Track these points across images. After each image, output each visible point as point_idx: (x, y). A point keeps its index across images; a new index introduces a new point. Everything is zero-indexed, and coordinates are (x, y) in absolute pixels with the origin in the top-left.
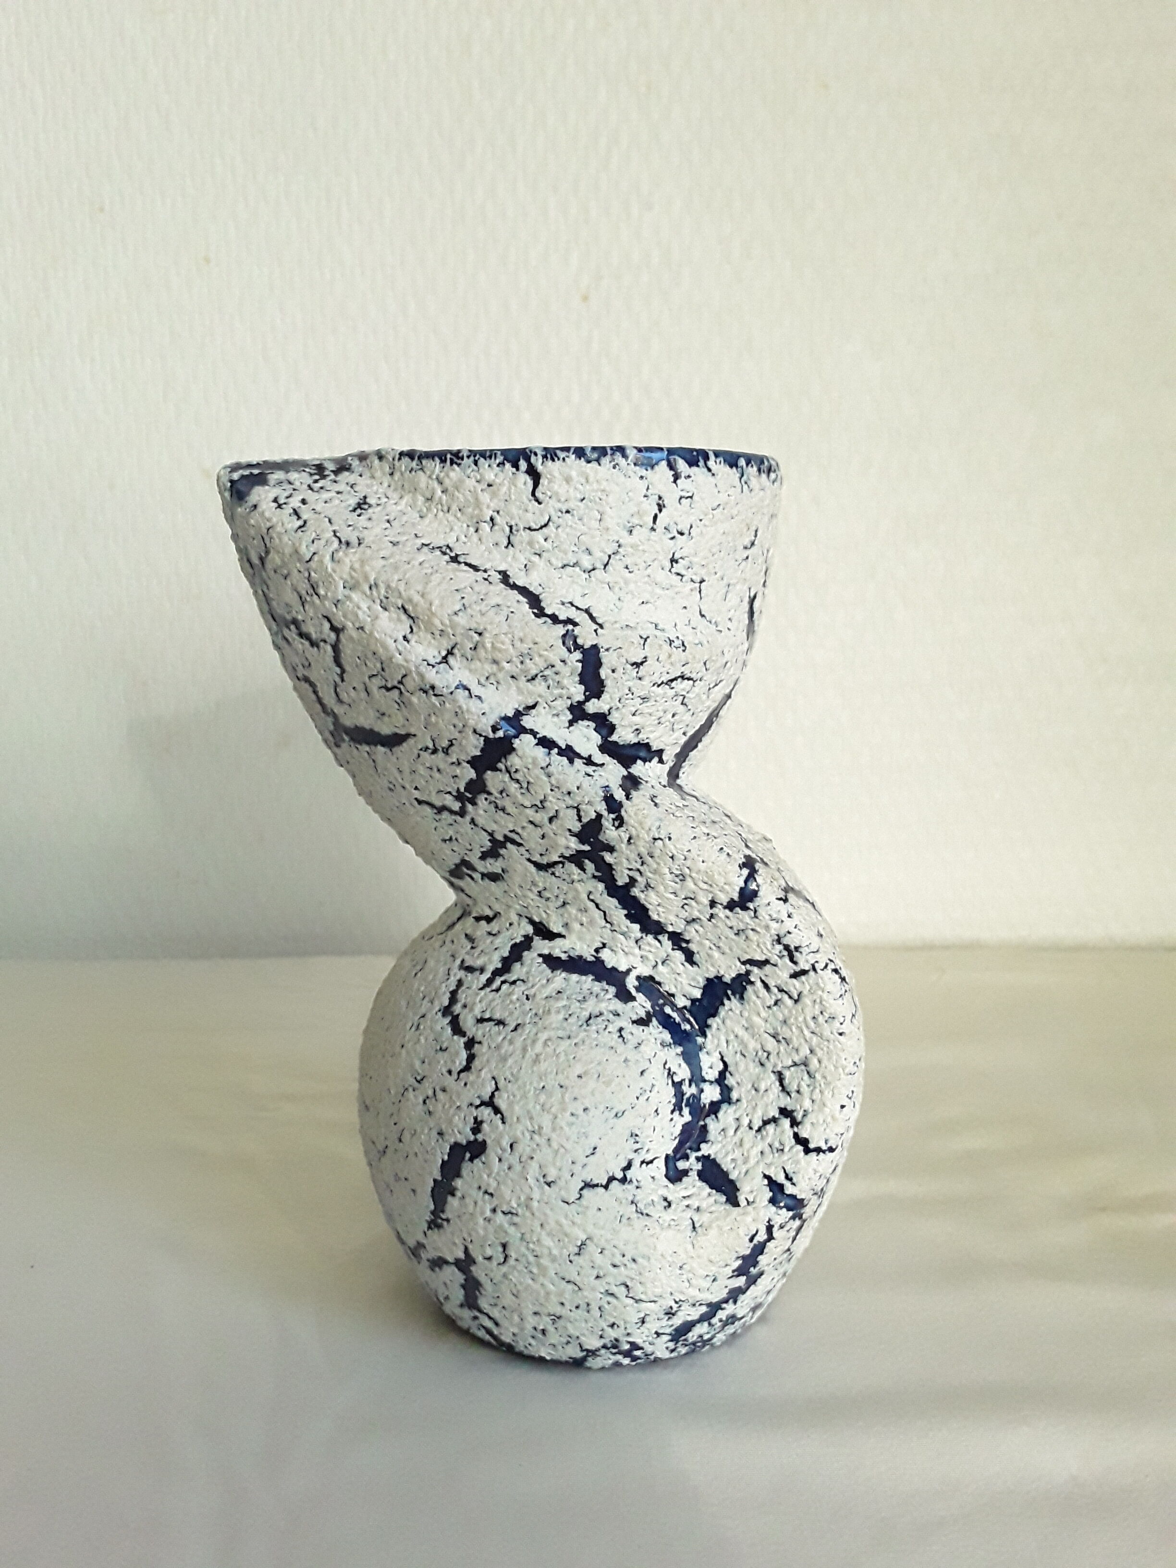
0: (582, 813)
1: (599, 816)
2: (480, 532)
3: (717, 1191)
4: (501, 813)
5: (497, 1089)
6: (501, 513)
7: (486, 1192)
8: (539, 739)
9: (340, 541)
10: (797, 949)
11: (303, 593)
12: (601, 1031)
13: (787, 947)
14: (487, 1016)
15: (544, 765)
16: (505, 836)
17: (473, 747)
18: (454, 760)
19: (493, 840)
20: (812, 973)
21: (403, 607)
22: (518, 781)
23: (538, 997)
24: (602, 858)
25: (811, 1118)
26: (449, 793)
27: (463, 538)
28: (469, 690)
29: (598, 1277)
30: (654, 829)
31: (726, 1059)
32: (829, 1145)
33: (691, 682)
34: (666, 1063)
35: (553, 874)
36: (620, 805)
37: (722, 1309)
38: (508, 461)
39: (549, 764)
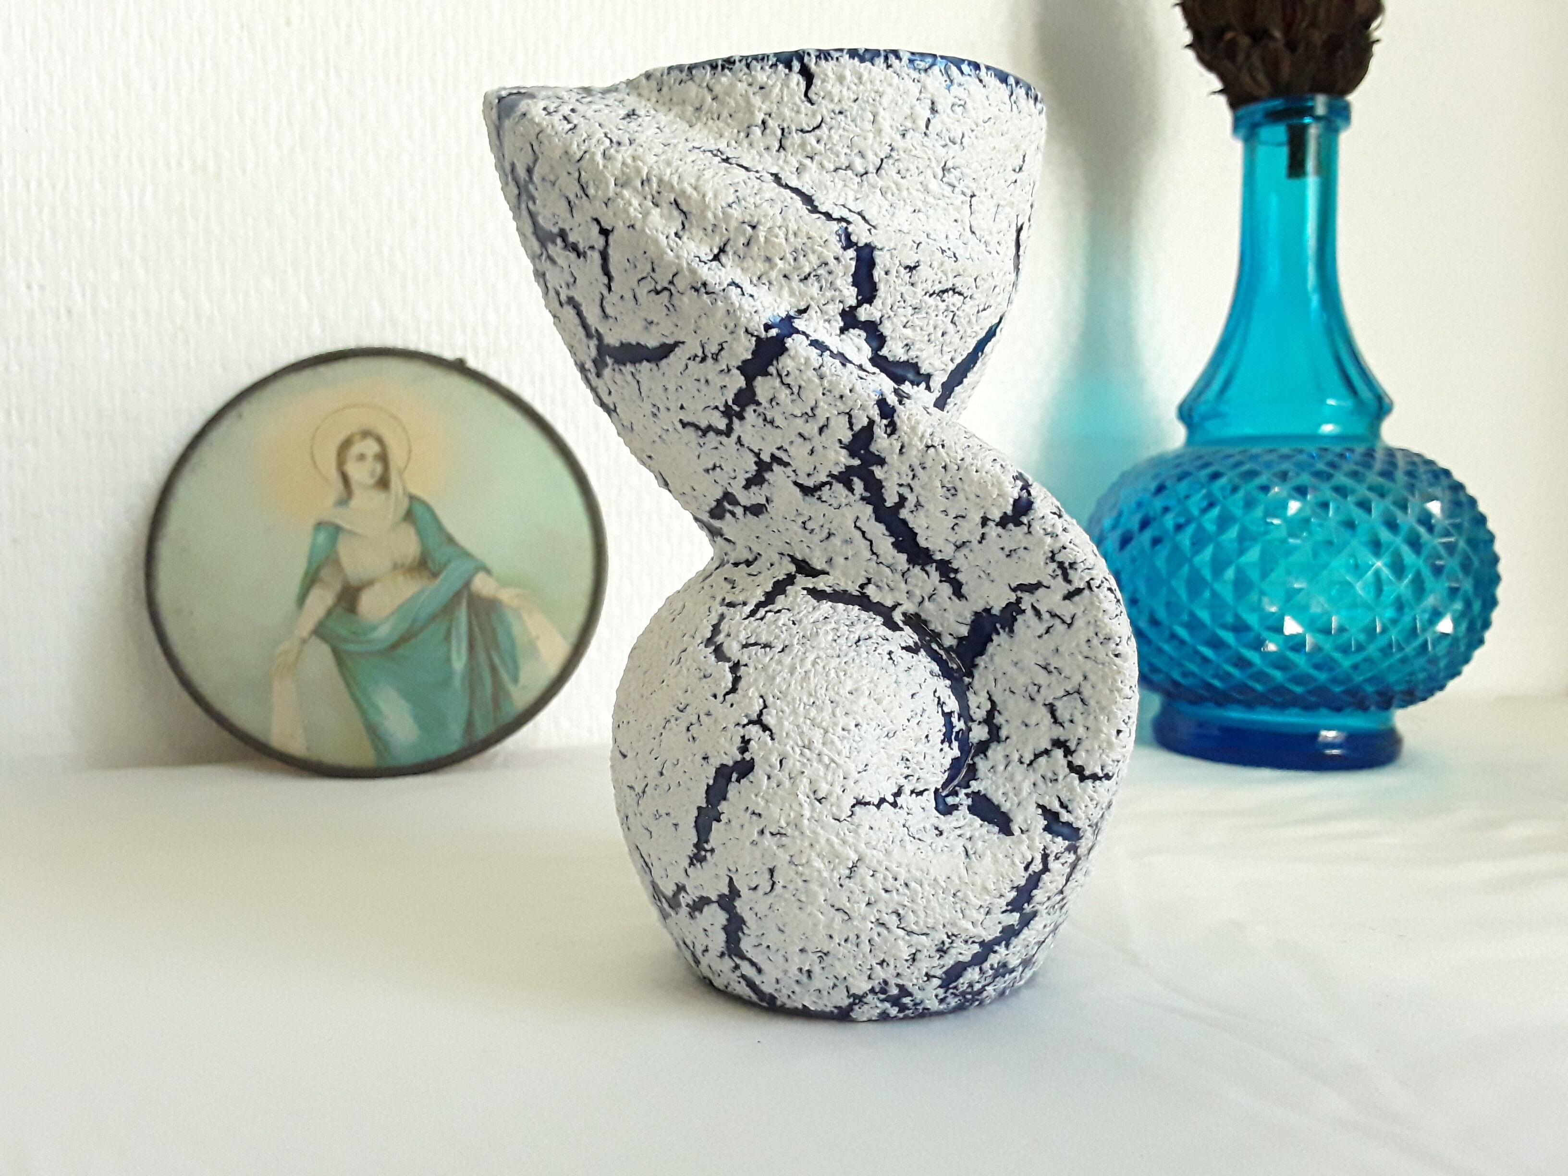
0: (854, 421)
1: (871, 423)
2: (751, 136)
3: (989, 823)
4: (769, 426)
5: (765, 707)
6: (773, 115)
7: (754, 813)
8: (812, 341)
9: (611, 141)
10: (1072, 565)
11: (572, 197)
12: (871, 652)
13: (1061, 565)
14: (752, 641)
15: (817, 366)
16: (773, 456)
17: (744, 349)
18: (724, 367)
19: (759, 463)
20: (1087, 592)
21: (675, 201)
22: (789, 386)
23: (805, 621)
24: (873, 472)
25: (1086, 744)
26: (716, 408)
27: (733, 143)
28: (742, 288)
29: (868, 904)
30: (927, 435)
31: (994, 698)
32: (1105, 772)
33: (962, 298)
34: (935, 692)
35: (819, 498)
36: (893, 410)
37: (995, 952)
38: (782, 63)
39: (822, 366)
